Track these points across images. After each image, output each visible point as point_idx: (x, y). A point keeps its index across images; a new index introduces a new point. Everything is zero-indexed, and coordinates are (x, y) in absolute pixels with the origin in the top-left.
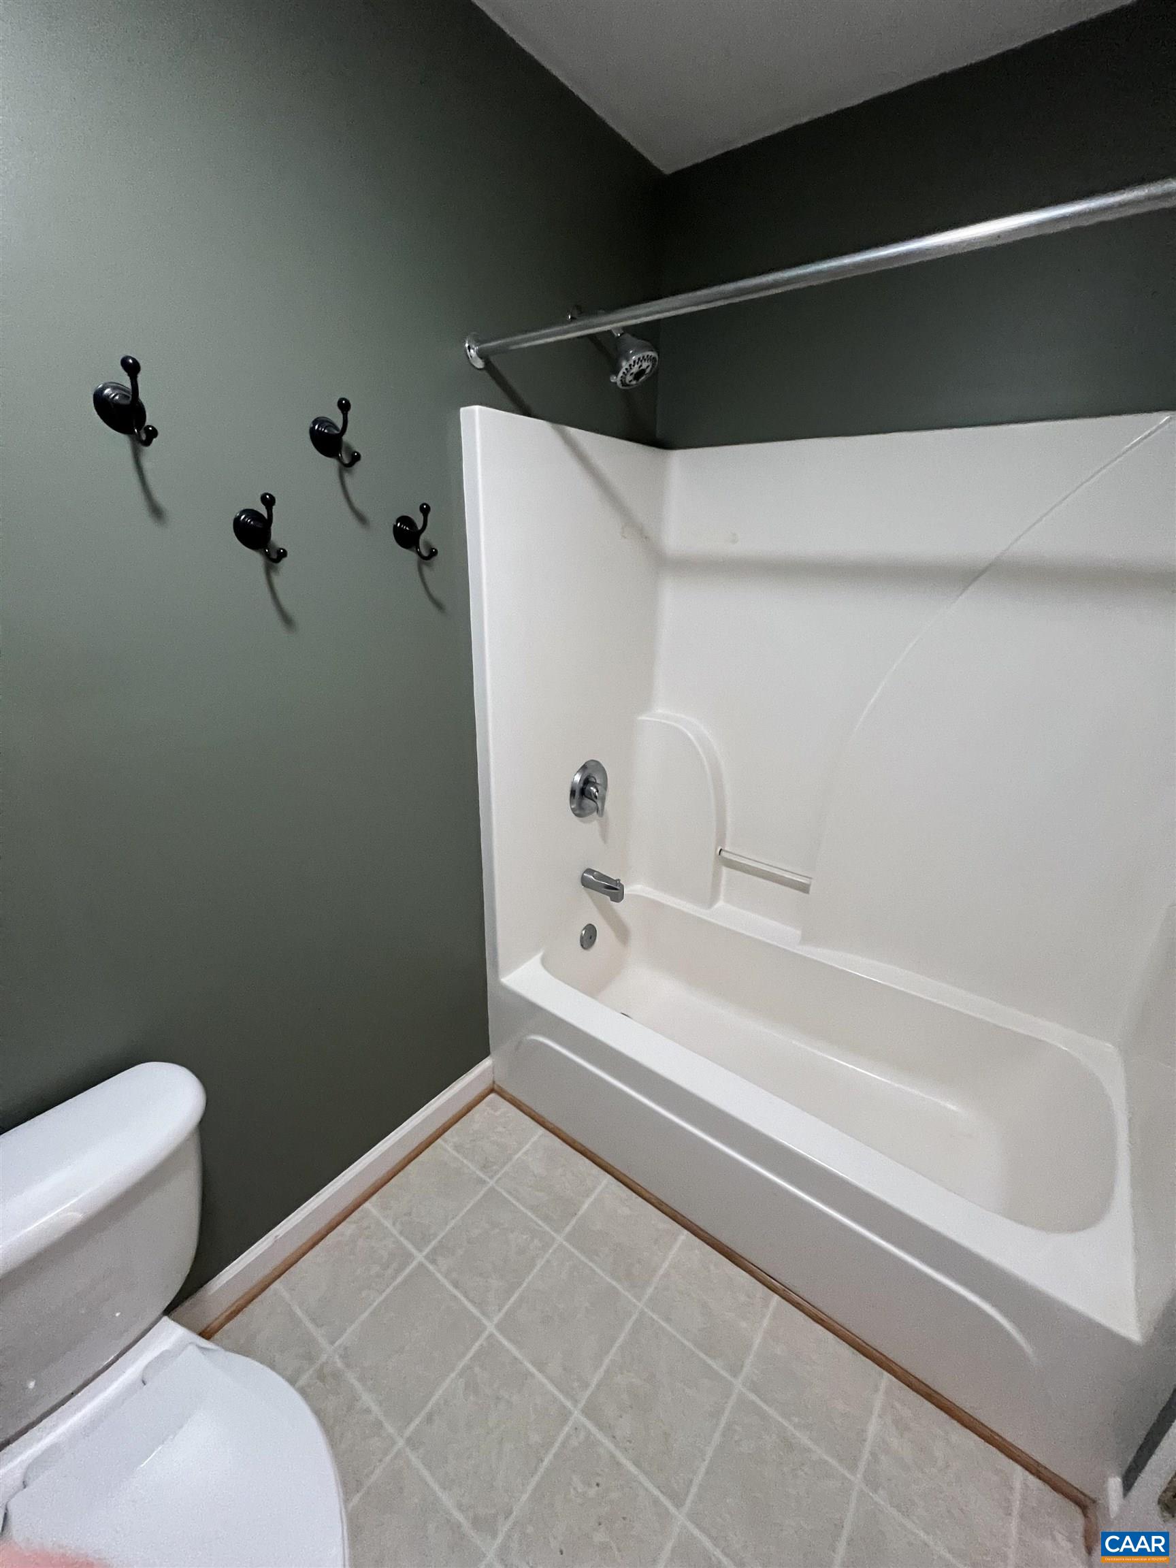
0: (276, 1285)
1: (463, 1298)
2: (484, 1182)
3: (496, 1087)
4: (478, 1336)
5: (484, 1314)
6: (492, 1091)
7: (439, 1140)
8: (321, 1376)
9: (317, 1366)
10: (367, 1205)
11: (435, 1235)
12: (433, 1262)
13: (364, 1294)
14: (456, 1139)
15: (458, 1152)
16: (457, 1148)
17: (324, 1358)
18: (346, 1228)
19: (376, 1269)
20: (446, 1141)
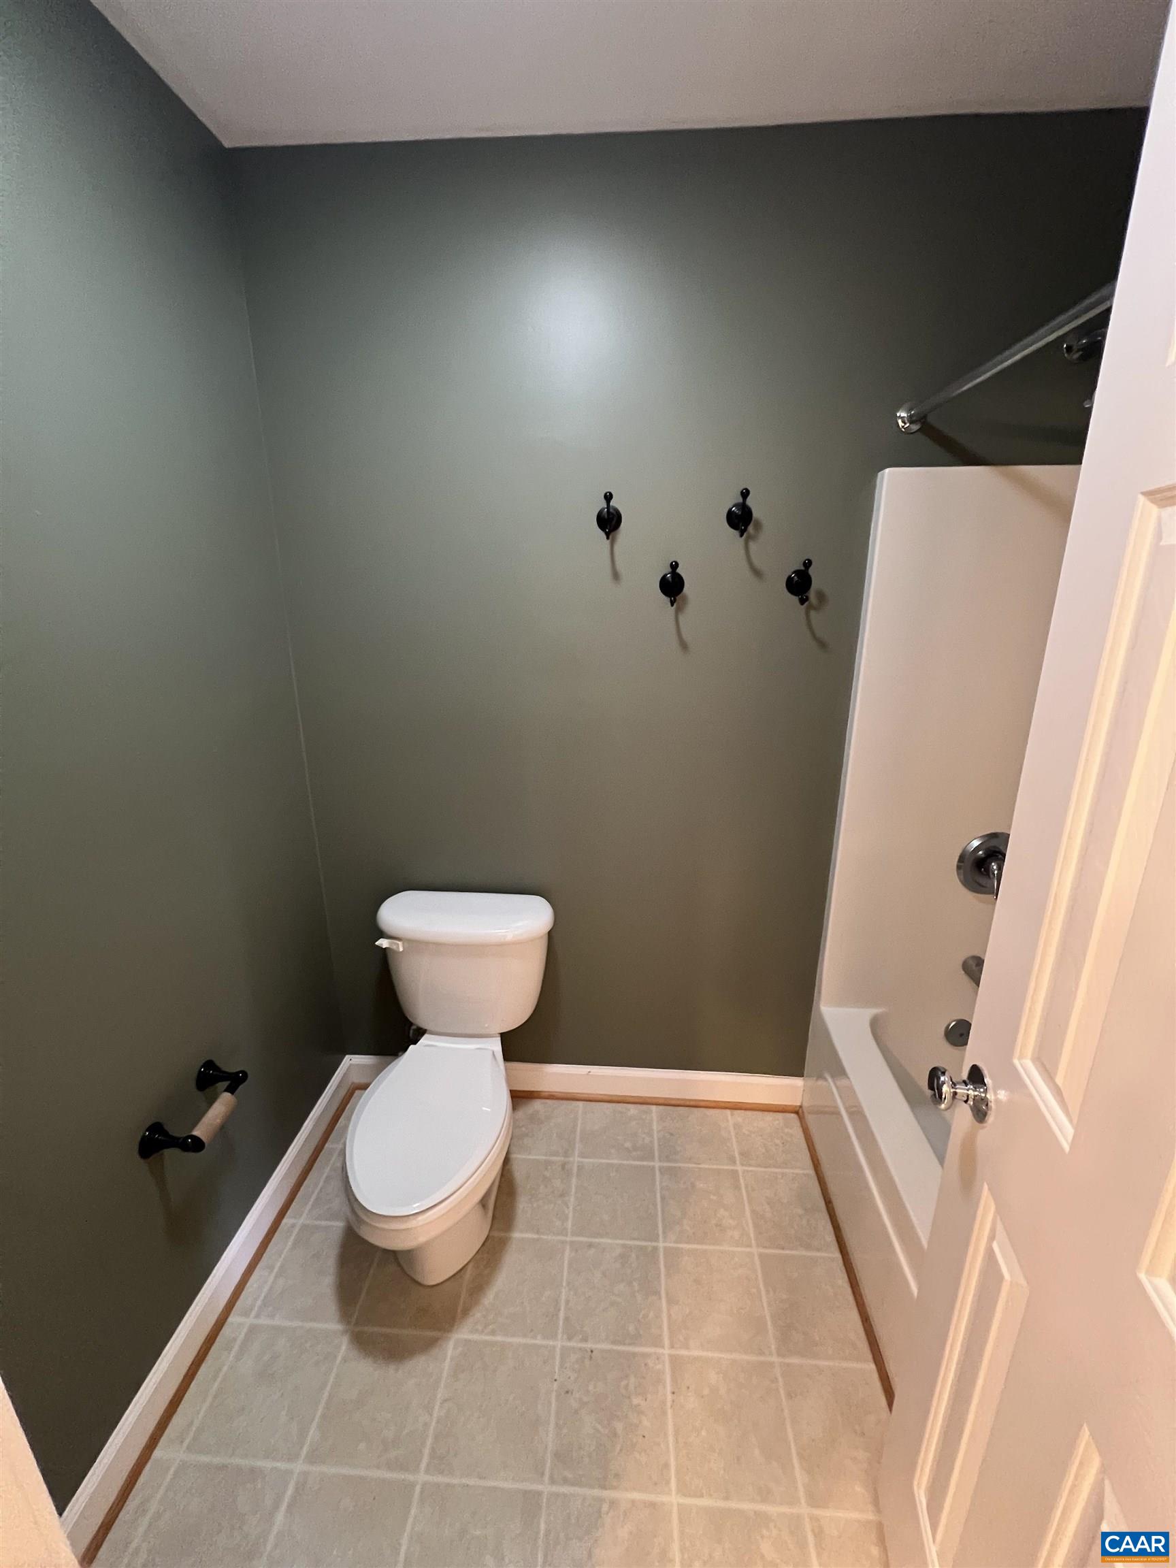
0: (581, 1104)
1: (659, 1209)
2: (734, 1162)
3: (800, 1111)
4: (651, 1240)
5: (664, 1233)
6: (797, 1113)
7: (728, 1112)
8: (563, 1166)
9: (567, 1159)
10: (654, 1108)
11: (676, 1161)
12: (661, 1173)
13: (613, 1151)
14: (740, 1120)
15: (735, 1129)
16: (737, 1126)
17: (571, 1159)
18: (633, 1110)
19: (628, 1145)
20: (732, 1115)
